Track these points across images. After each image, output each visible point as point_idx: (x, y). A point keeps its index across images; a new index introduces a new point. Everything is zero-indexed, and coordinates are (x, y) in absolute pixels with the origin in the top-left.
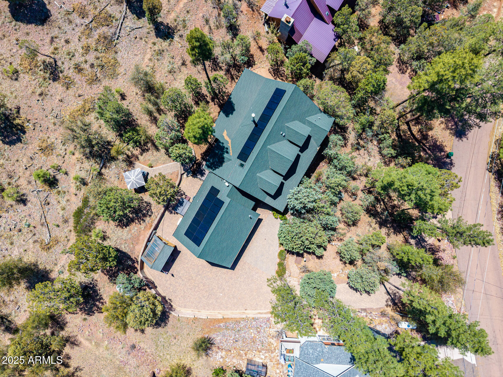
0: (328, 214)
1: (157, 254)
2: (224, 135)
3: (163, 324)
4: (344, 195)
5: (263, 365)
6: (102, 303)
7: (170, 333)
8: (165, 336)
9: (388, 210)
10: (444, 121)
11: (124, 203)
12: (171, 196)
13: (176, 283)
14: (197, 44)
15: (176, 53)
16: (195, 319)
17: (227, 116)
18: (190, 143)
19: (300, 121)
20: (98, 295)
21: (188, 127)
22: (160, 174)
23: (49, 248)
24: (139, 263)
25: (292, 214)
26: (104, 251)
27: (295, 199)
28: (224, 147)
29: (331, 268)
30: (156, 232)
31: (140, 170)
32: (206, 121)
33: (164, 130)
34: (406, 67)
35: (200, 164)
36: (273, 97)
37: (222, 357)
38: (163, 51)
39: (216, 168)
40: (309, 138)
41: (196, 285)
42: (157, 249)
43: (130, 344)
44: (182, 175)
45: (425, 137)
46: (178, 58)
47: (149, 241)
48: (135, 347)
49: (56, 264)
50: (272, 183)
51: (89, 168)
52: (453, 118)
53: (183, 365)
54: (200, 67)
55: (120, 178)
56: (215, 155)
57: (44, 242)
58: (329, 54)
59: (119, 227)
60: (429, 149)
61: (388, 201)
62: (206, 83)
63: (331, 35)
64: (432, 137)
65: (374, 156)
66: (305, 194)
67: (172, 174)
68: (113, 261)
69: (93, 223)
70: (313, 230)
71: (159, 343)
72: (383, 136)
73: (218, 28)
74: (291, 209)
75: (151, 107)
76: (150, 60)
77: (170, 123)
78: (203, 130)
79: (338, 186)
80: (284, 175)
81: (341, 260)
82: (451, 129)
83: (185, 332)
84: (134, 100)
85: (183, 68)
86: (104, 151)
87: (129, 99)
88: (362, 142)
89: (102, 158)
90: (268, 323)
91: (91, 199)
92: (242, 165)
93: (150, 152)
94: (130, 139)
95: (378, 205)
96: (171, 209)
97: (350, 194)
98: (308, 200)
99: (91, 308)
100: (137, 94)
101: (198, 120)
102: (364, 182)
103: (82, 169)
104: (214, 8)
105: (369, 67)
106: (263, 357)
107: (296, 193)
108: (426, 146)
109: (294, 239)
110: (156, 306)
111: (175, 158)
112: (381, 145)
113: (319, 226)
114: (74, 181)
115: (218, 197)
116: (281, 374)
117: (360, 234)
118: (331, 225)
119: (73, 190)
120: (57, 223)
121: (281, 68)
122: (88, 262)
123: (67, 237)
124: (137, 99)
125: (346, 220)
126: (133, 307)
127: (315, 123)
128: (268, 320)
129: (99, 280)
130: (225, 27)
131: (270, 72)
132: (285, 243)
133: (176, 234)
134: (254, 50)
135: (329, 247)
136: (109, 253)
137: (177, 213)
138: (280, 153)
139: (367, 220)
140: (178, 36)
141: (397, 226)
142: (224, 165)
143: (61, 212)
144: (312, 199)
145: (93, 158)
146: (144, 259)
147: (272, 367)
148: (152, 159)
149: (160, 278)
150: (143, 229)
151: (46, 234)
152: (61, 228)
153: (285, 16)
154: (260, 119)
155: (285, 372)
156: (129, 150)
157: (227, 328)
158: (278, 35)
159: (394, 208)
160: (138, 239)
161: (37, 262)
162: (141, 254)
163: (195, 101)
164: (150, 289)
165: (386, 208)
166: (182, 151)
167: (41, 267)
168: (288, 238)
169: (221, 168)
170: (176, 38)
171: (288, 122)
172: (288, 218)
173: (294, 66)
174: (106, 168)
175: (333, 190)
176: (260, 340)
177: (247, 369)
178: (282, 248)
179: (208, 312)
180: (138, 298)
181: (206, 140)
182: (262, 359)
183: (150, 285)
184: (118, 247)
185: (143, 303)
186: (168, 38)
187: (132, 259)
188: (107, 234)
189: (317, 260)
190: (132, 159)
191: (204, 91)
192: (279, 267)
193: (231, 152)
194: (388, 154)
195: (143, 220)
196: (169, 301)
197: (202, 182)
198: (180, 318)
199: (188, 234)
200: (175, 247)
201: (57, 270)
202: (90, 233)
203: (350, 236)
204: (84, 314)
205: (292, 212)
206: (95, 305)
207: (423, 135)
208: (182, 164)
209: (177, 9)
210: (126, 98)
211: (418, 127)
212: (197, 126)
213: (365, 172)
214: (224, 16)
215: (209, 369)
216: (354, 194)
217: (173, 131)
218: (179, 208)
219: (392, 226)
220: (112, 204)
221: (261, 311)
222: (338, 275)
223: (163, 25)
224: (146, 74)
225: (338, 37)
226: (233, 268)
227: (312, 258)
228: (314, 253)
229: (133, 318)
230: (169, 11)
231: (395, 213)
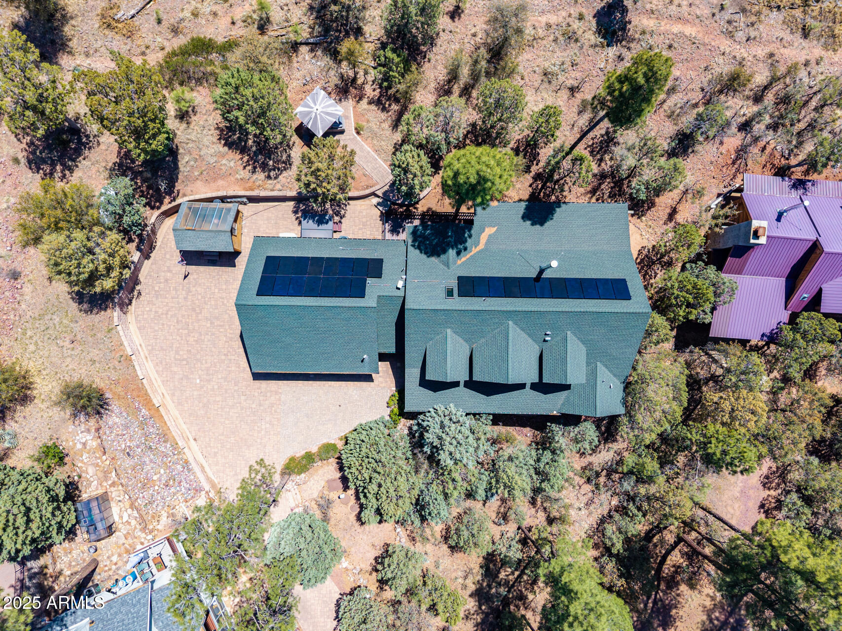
0: (446, 496)
1: (206, 227)
2: (487, 230)
3: (86, 306)
4: (494, 502)
5: (110, 527)
6: (64, 176)
7: (76, 328)
8: (65, 321)
9: (509, 592)
10: (718, 599)
11: (263, 114)
12: (324, 193)
13: (175, 289)
14: (641, 80)
15: (586, 66)
16: (128, 359)
17: (525, 217)
18: (437, 179)
19: (587, 354)
20: (74, 160)
21: (468, 153)
22: (352, 153)
23: (109, 26)
24: (174, 204)
25: (410, 428)
26: (151, 125)
27: (442, 422)
28: (466, 241)
29: (353, 550)
30: (245, 204)
31: (340, 113)
32: (497, 181)
33: (437, 116)
34: (778, 485)
35: (409, 216)
36: (606, 281)
37: (84, 444)
38: (577, 41)
39: (419, 248)
40: (567, 387)
41: (191, 327)
42: (215, 221)
43: (17, 266)
44: (374, 194)
45: (672, 583)
46: (578, 75)
47: (223, 199)
48: (16, 279)
49: (87, 55)
50: (449, 365)
51: (295, 20)
52: (731, 614)
53: (31, 383)
54: (583, 121)
55: (307, 86)
56: (441, 233)
57: (115, 11)
58: (733, 340)
59: (218, 132)
60: (655, 602)
61: (526, 582)
62: (562, 147)
63: (768, 326)
64: (678, 595)
65: (590, 513)
66: (460, 437)
67: (365, 175)
68: (144, 150)
69: (199, 81)
70: (404, 486)
71: (46, 318)
72: (635, 511)
73: (669, 117)
74: (419, 424)
75: (465, 73)
76: (549, 26)
77: (456, 119)
78: (478, 183)
79: (505, 486)
80: (475, 379)
81: (376, 559)
82: (711, 621)
83: (95, 353)
84: (459, 36)
85: (564, 94)
86: (340, 32)
87: (458, 25)
88: (602, 480)
89: (325, 36)
90: (192, 493)
91: (238, 53)
92: (450, 293)
93: (383, 116)
94: (386, 64)
95: (509, 570)
96: (302, 207)
97: (502, 510)
98: (452, 449)
99: (44, 161)
100: (474, 35)
101: (492, 162)
102: (537, 522)
103: (286, 8)
104: (703, 90)
105: (751, 425)
106: (125, 518)
107: (454, 417)
108: (657, 593)
109: (366, 460)
110: (108, 275)
111: (397, 163)
112: (617, 516)
113: (416, 492)
114: (256, 7)
115: (369, 281)
116: (114, 567)
117: (441, 568)
118: (430, 514)
119: (239, 13)
120: (164, 17)
121: (657, 267)
122: (113, 104)
123: (147, 47)
124: (466, 41)
125: (453, 528)
126: (79, 235)
127: (599, 382)
128: (198, 490)
129: (102, 147)
130: (677, 128)
131: (640, 252)
132: (352, 447)
133: (259, 241)
134: (665, 201)
135: (388, 526)
136: (154, 136)
137: (300, 223)
138: (510, 350)
139: (472, 566)
140: (618, 54)
141: (491, 624)
142: (433, 259)
143: (187, 14)
144: (458, 456)
145: (317, 18)
146: (183, 210)
147: (116, 543)
148: (374, 125)
149: (168, 256)
150: (238, 177)
151: (133, 7)
152: (158, 28)
153: (764, 224)
154: (551, 280)
155: (120, 572)
156: (366, 73)
157: (142, 425)
158: (717, 230)
159: (520, 600)
160: (215, 180)
161: (72, 18)
162: (192, 198)
163: (518, 147)
164: (138, 249)
165: (513, 586)
166: (415, 168)
167: (67, 30)
168: (364, 449)
169: (424, 256)
170: (612, 51)
171: (575, 335)
172: (400, 427)
173: (681, 289)
174: (312, 50)
175: (493, 481)
176: (152, 496)
177: (89, 502)
178: (340, 445)
179: (153, 375)
180: (102, 235)
181: (458, 204)
182: (121, 517)
183: (147, 246)
184: (181, 151)
185: (97, 250)
186: (604, 37)
187: (174, 187)
188: (193, 118)
189: (352, 517)
190: (352, 90)
191: (545, 153)
192: (303, 457)
193: (463, 259)
194: (610, 538)
195: (255, 168)
196: (136, 293)
197: (380, 237)
198: (114, 331)
199: (271, 261)
200: (237, 253)
201: (78, 62)
202: (177, 85)
203: (429, 551)
204: (25, 154)
205: (415, 428)
206: (53, 165)
207: (673, 577)
208: (393, 184)
209: (665, 26)
210: (456, 20)
211: (682, 560)
212: (478, 167)
213: (554, 514)
214: (699, 115)
215: (50, 433)
216: (505, 517)
217: (443, 135)
218: (311, 221)
219: (487, 615)
220: (248, 92)
221: (207, 469)
222: (347, 569)
223: (622, 14)
224: (519, 31)
225: (772, 338)
226: (257, 376)
227: (352, 507)
228: (362, 507)
229: (54, 245)
230: (652, 12)
231: (512, 607)
